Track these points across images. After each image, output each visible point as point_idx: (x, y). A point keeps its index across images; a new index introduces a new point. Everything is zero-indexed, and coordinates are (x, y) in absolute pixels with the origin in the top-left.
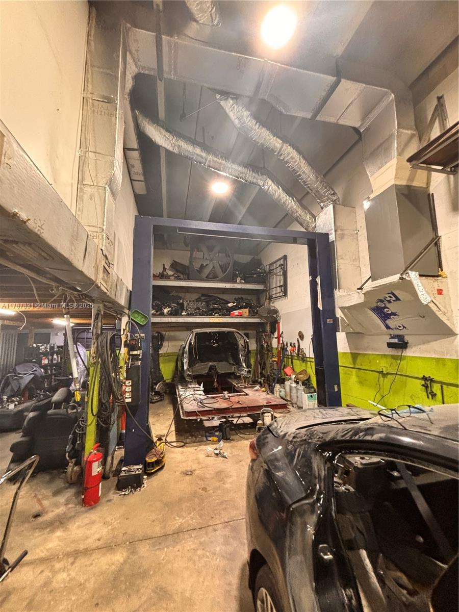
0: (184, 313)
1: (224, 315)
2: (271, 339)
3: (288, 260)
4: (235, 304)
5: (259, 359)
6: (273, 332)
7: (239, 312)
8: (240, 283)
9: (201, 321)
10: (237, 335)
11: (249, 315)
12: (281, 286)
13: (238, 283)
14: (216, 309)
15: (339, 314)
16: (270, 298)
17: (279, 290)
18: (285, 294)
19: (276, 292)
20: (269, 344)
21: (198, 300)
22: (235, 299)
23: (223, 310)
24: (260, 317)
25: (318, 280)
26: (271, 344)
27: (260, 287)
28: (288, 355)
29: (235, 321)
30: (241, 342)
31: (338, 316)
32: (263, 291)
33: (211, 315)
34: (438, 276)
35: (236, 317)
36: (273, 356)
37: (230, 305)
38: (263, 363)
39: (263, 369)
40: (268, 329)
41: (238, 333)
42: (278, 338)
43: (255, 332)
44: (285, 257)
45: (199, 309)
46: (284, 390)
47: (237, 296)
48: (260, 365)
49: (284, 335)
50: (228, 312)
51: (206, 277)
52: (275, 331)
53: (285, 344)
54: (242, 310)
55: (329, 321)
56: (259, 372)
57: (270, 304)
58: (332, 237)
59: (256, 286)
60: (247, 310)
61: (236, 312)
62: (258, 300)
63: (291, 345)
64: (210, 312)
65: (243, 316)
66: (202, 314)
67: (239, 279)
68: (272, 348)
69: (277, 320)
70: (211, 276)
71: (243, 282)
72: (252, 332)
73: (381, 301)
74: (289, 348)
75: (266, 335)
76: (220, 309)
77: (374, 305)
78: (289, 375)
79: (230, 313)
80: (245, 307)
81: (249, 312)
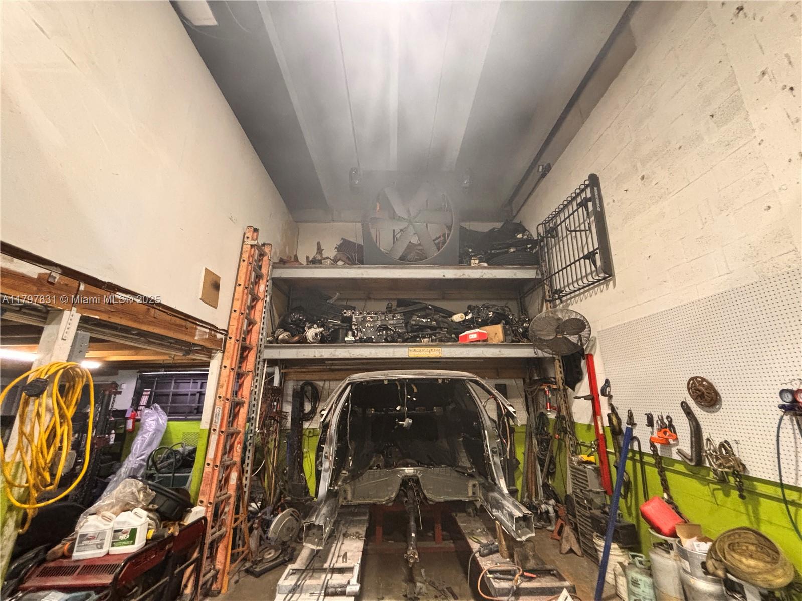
0: (350, 338)
1: (443, 341)
2: (568, 399)
4: (470, 316)
6: (572, 379)
7: (479, 333)
8: (479, 267)
9: (388, 356)
10: (473, 389)
11: (505, 340)
12: (590, 256)
13: (473, 268)
14: (425, 326)
16: (557, 295)
17: (585, 267)
18: (607, 272)
19: (574, 275)
20: (564, 413)
21: (390, 310)
22: (469, 307)
23: (441, 328)
24: (538, 343)
27: (527, 274)
28: (634, 452)
29: (471, 355)
32: (535, 281)
33: (413, 339)
35: (474, 344)
36: (577, 447)
37: (457, 318)
40: (557, 372)
41: (476, 382)
42: (593, 398)
43: (520, 382)
44: (594, 181)
45: (387, 329)
49: (613, 390)
50: (453, 334)
51: (400, 259)
54: (487, 327)
59: (515, 271)
60: (499, 329)
61: (472, 334)
64: (412, 335)
65: (490, 341)
66: (393, 339)
67: (474, 259)
68: (573, 424)
69: (584, 350)
70: (411, 254)
71: (485, 265)
72: (513, 382)
75: (553, 391)
76: (432, 328)
78: (666, 529)
79: (457, 335)
80: (494, 322)
81: (505, 334)
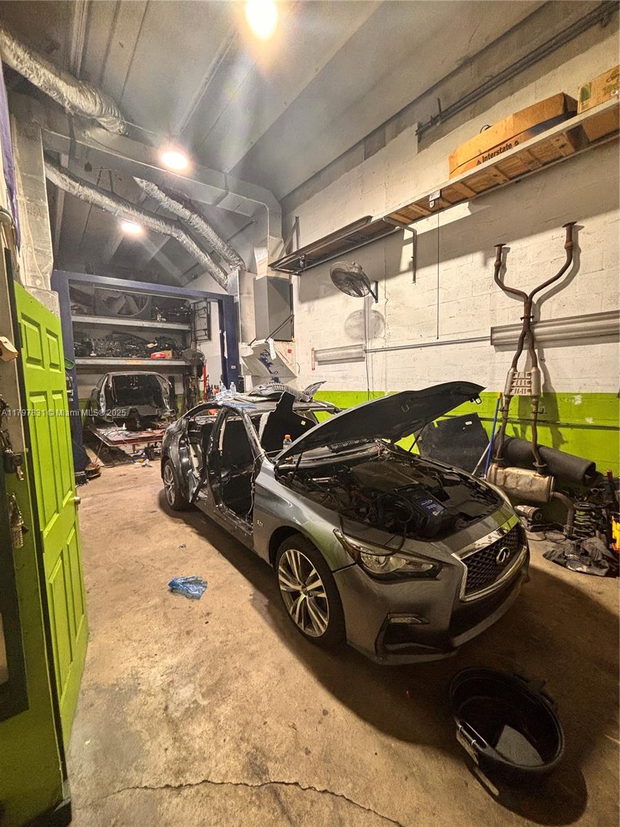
0: (93, 354)
1: (143, 357)
2: (197, 381)
4: (156, 344)
6: (199, 376)
7: (161, 355)
8: (161, 321)
9: (116, 364)
10: (158, 378)
11: (173, 357)
12: (205, 330)
13: (158, 322)
14: (134, 349)
15: (242, 362)
16: (196, 340)
17: (203, 333)
18: (210, 338)
19: (201, 334)
20: (196, 387)
21: (109, 338)
22: (156, 339)
23: (142, 351)
24: (185, 360)
25: (225, 334)
26: (198, 387)
27: (185, 327)
29: (157, 364)
30: (165, 387)
32: (189, 331)
33: (127, 356)
34: (290, 341)
35: (158, 359)
37: (150, 346)
40: (195, 372)
41: (159, 376)
42: (205, 381)
43: (182, 375)
45: (111, 349)
47: (158, 336)
49: (209, 378)
50: (148, 354)
51: (119, 313)
52: (202, 375)
53: (210, 387)
54: (165, 351)
55: (233, 367)
57: (196, 346)
58: (237, 299)
59: (179, 325)
60: (170, 352)
61: (158, 354)
62: (184, 341)
63: (215, 388)
64: (126, 353)
65: (166, 358)
66: (116, 356)
67: (159, 317)
68: (199, 391)
69: (203, 363)
70: (124, 311)
71: (165, 320)
72: (178, 375)
75: (193, 379)
76: (137, 350)
79: (150, 354)
80: (168, 349)
81: (173, 355)
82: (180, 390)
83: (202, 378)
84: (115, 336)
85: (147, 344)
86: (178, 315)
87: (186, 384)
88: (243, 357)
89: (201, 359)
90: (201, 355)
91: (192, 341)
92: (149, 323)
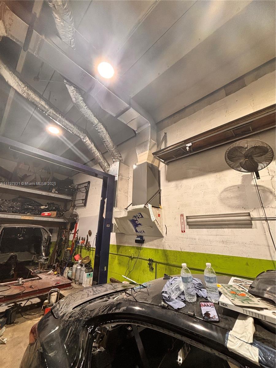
1: (35, 214)
2: (69, 234)
3: (90, 184)
4: (47, 207)
5: (57, 249)
6: (71, 230)
7: (48, 213)
8: (55, 193)
9: (12, 218)
10: (42, 231)
11: (56, 216)
12: (83, 200)
13: (52, 193)
14: (30, 209)
15: (114, 221)
16: (74, 206)
17: (81, 201)
18: (85, 205)
19: (79, 202)
20: (67, 238)
21: (14, 200)
22: (48, 203)
23: (35, 210)
24: (64, 218)
25: (106, 200)
26: (68, 238)
27: (69, 198)
28: (79, 246)
29: (44, 220)
30: (45, 236)
31: (113, 223)
32: (70, 201)
33: (24, 213)
34: (159, 208)
35: (45, 217)
36: (68, 247)
37: (42, 207)
38: (59, 251)
39: (59, 256)
40: (69, 227)
41: (44, 229)
42: (74, 234)
43: (58, 228)
44: (89, 183)
45: (13, 207)
46: (71, 271)
47: (49, 202)
48: (57, 253)
49: (79, 232)
50: (40, 212)
52: (73, 229)
53: (78, 238)
54: (52, 212)
55: (108, 226)
56: (56, 258)
57: (73, 210)
58: (116, 178)
59: (66, 196)
60: (55, 213)
61: (46, 213)
62: (66, 206)
63: (82, 239)
64: (23, 211)
65: (51, 216)
66: (15, 212)
67: (53, 190)
68: (69, 241)
69: (76, 222)
71: (57, 192)
72: (56, 228)
73: (135, 217)
74: (81, 241)
75: (66, 231)
76: (32, 210)
77: (131, 218)
78: (77, 260)
79: (41, 213)
80: (54, 210)
81: (57, 214)
82: (54, 239)
83: (73, 231)
84: (19, 199)
85: (40, 206)
86: (66, 190)
87: (60, 235)
88: (116, 219)
89: (75, 218)
90: (76, 216)
91: (71, 206)
92: (46, 193)
